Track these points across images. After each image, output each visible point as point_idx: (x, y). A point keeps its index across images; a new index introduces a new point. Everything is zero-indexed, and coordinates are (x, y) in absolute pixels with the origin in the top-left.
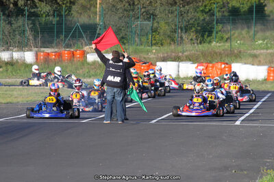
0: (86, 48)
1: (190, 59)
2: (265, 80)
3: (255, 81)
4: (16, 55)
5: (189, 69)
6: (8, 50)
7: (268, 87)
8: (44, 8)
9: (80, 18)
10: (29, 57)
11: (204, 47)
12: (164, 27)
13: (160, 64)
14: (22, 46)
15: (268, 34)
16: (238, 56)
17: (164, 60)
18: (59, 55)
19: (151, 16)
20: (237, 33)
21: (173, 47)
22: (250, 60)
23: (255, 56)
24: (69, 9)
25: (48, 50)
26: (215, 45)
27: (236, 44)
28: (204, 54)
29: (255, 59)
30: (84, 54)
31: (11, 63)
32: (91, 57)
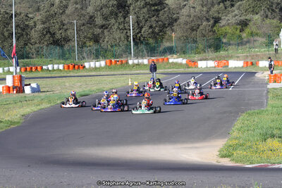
0: (169, 57)
1: (211, 59)
2: (243, 67)
3: (239, 68)
4: (140, 61)
5: (211, 64)
6: (137, 58)
7: (244, 70)
8: (151, 41)
9: (166, 44)
10: (145, 61)
11: (217, 54)
12: (201, 46)
13: (199, 62)
14: (143, 57)
15: (243, 47)
16: (231, 57)
17: (201, 60)
18: (158, 60)
19: (195, 41)
20: (230, 47)
21: (204, 54)
22: (236, 59)
23: (238, 57)
24: (162, 40)
25: (153, 58)
26: (222, 53)
27: (230, 52)
28: (217, 57)
29: (238, 58)
30: (168, 59)
31: (138, 65)
32: (171, 61)
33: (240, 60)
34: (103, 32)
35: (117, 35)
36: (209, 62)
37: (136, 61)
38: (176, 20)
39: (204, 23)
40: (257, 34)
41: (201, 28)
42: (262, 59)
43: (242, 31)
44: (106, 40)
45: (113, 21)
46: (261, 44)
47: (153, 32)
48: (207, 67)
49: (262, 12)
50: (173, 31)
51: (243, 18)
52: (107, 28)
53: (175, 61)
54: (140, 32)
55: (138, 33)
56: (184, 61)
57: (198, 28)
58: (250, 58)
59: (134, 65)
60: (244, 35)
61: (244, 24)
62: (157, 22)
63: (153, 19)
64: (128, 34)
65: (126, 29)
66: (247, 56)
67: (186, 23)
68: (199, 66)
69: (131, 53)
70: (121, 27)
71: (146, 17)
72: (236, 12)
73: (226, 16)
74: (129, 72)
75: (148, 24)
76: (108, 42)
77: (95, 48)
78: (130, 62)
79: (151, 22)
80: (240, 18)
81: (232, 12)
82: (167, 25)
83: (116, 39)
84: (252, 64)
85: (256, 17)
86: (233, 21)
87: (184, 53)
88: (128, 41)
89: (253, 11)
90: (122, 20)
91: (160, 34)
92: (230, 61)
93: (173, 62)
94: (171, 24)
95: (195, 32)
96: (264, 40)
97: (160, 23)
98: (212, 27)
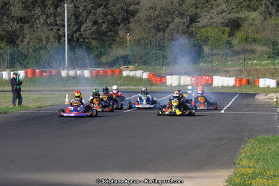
0: (122, 68)
1: (187, 74)
2: (234, 87)
3: (227, 87)
4: (78, 72)
5: (186, 80)
7: (237, 90)
10: (87, 73)
11: (195, 66)
13: (168, 77)
14: (83, 67)
15: (234, 58)
16: (218, 72)
17: (171, 74)
18: (105, 72)
19: (161, 47)
21: (176, 66)
22: (225, 74)
23: (227, 72)
24: (111, 44)
25: (99, 69)
26: (202, 65)
27: (215, 64)
29: (227, 74)
30: (121, 71)
31: (75, 78)
32: (125, 73)
33: (230, 76)
34: (22, 28)
35: (43, 33)
36: (182, 78)
37: (72, 73)
38: (133, 14)
39: (177, 20)
40: (255, 40)
41: (171, 27)
42: (264, 76)
43: (231, 34)
44: (26, 40)
45: (38, 11)
46: (262, 54)
47: (98, 31)
48: (179, 85)
49: (263, 8)
50: (128, 30)
51: (233, 15)
52: (28, 22)
53: (132, 74)
54: (79, 30)
55: (75, 32)
56: (145, 75)
57: (167, 27)
58: (245, 73)
59: (69, 78)
60: (235, 41)
61: (235, 25)
62: (105, 15)
63: (99, 11)
64: (61, 33)
65: (57, 25)
66: (241, 71)
67: (149, 20)
68: (169, 83)
69: (64, 60)
70: (50, 20)
71: (89, 8)
72: (224, 6)
73: (208, 12)
74: (62, 88)
75: (91, 17)
76: (28, 43)
77: (9, 51)
78: (64, 73)
79: (95, 14)
80: (229, 16)
81: (217, 6)
82: (119, 21)
83: (41, 40)
84: (248, 82)
85: (254, 15)
86: (218, 19)
87: (145, 63)
88: (59, 42)
89: (249, 6)
90: (52, 10)
91: (110, 33)
92: (214, 77)
93: (128, 77)
94: (126, 20)
95: (161, 34)
96: (265, 49)
97: (109, 17)
98: (188, 27)
